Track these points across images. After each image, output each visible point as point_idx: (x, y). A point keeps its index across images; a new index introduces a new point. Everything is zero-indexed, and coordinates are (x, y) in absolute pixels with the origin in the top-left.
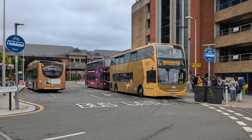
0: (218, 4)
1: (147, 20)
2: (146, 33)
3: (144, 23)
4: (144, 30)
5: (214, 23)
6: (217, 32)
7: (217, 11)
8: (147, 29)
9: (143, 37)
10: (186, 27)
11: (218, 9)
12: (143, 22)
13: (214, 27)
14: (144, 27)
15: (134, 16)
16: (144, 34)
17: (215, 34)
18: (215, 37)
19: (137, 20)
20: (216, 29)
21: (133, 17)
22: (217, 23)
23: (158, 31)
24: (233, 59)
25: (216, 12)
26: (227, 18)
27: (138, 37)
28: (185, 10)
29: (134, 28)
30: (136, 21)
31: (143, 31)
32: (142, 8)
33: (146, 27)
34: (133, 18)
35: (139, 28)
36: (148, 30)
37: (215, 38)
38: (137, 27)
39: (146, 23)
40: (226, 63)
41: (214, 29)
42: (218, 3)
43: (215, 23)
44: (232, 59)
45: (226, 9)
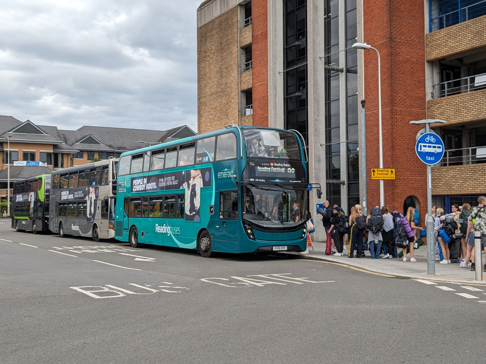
0: (433, 13)
1: (242, 48)
2: (240, 82)
3: (235, 55)
4: (235, 73)
5: (426, 63)
6: (433, 86)
7: (431, 30)
8: (241, 73)
9: (231, 92)
10: (351, 70)
11: (433, 26)
12: (231, 52)
13: (426, 71)
14: (235, 67)
15: (206, 34)
16: (234, 86)
17: (429, 90)
18: (428, 98)
19: (212, 45)
20: (431, 79)
21: (202, 37)
22: (432, 62)
23: (276, 80)
24: (477, 157)
25: (428, 32)
26: (459, 50)
27: (216, 93)
28: (348, 25)
29: (205, 68)
30: (211, 50)
31: (232, 78)
32: (227, 13)
33: (239, 66)
34: (202, 41)
35: (221, 68)
36: (244, 74)
37: (429, 102)
38: (212, 67)
39: (240, 56)
40: (458, 167)
41: (424, 76)
42: (433, 9)
43: (427, 61)
44: (474, 158)
45: (454, 28)
